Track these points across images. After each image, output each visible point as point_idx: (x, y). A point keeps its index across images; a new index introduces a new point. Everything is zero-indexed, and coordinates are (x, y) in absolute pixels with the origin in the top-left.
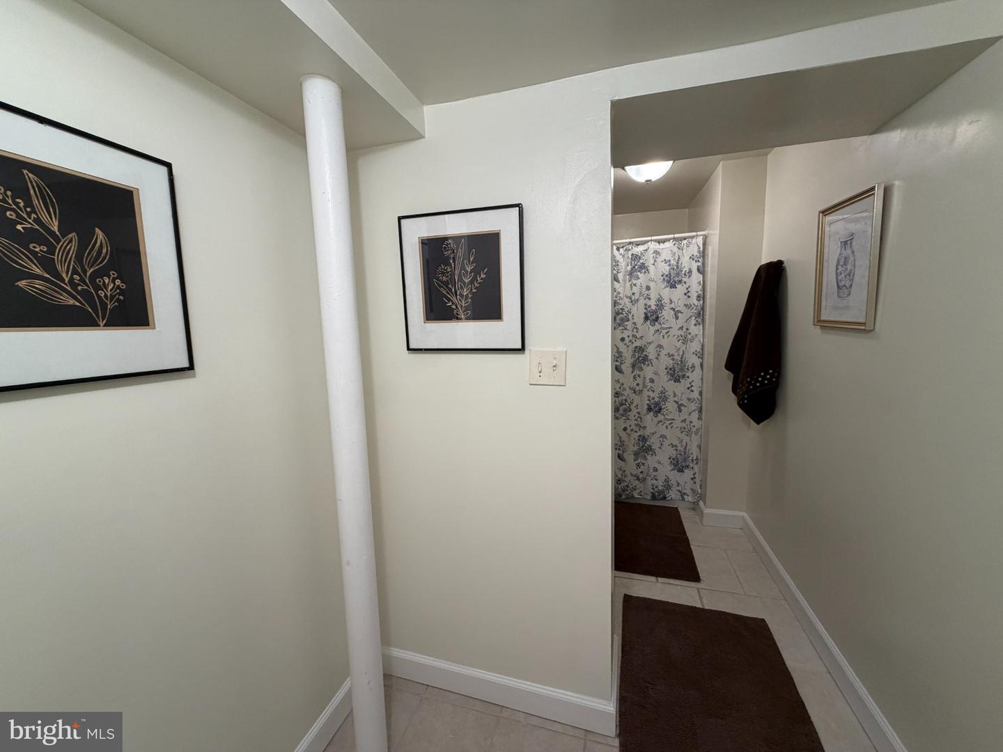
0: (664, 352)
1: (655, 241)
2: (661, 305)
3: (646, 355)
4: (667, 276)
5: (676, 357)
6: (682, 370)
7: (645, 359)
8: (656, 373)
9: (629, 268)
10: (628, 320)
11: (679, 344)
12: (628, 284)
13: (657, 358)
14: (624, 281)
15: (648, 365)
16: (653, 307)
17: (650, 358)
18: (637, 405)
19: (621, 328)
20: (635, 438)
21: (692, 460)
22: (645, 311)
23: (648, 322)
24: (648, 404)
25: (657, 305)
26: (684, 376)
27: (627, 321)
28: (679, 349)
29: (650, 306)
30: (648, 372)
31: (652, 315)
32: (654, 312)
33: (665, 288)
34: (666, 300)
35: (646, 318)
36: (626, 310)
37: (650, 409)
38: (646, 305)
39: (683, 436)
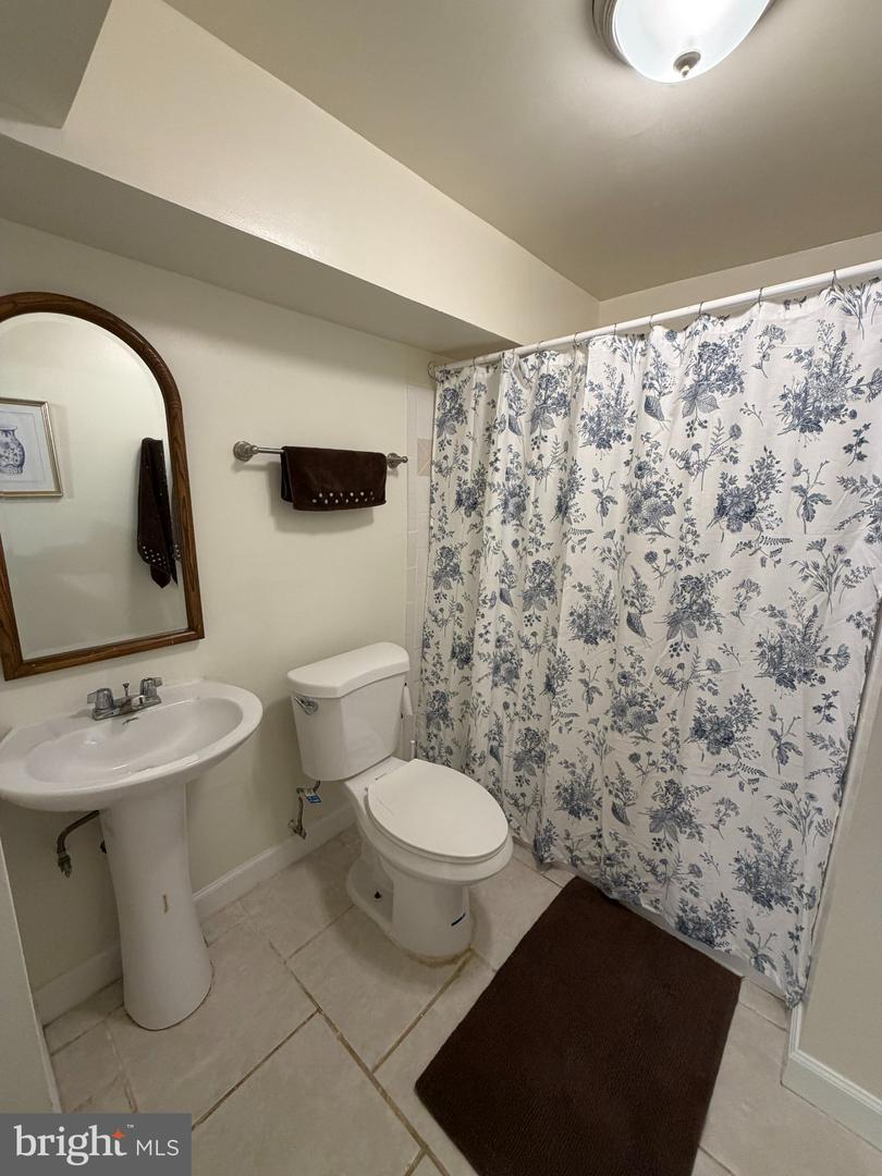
0: (757, 602)
1: (773, 299)
2: (769, 477)
3: (706, 602)
4: (797, 397)
5: (790, 621)
6: (803, 656)
7: (705, 611)
8: (727, 651)
9: (689, 381)
10: (670, 512)
11: (804, 588)
12: (682, 423)
13: (737, 615)
14: (673, 414)
15: (710, 627)
16: (742, 484)
17: (715, 610)
18: (674, 713)
19: (649, 530)
20: (658, 784)
21: (800, 893)
22: (721, 491)
23: (724, 521)
24: (697, 720)
25: (756, 479)
26: (806, 674)
27: (668, 514)
28: (804, 601)
29: (732, 481)
30: (708, 643)
31: (738, 504)
32: (747, 495)
33: (786, 431)
34: (786, 465)
35: (721, 510)
36: (668, 487)
37: (699, 731)
38: (724, 476)
39: (782, 823)
